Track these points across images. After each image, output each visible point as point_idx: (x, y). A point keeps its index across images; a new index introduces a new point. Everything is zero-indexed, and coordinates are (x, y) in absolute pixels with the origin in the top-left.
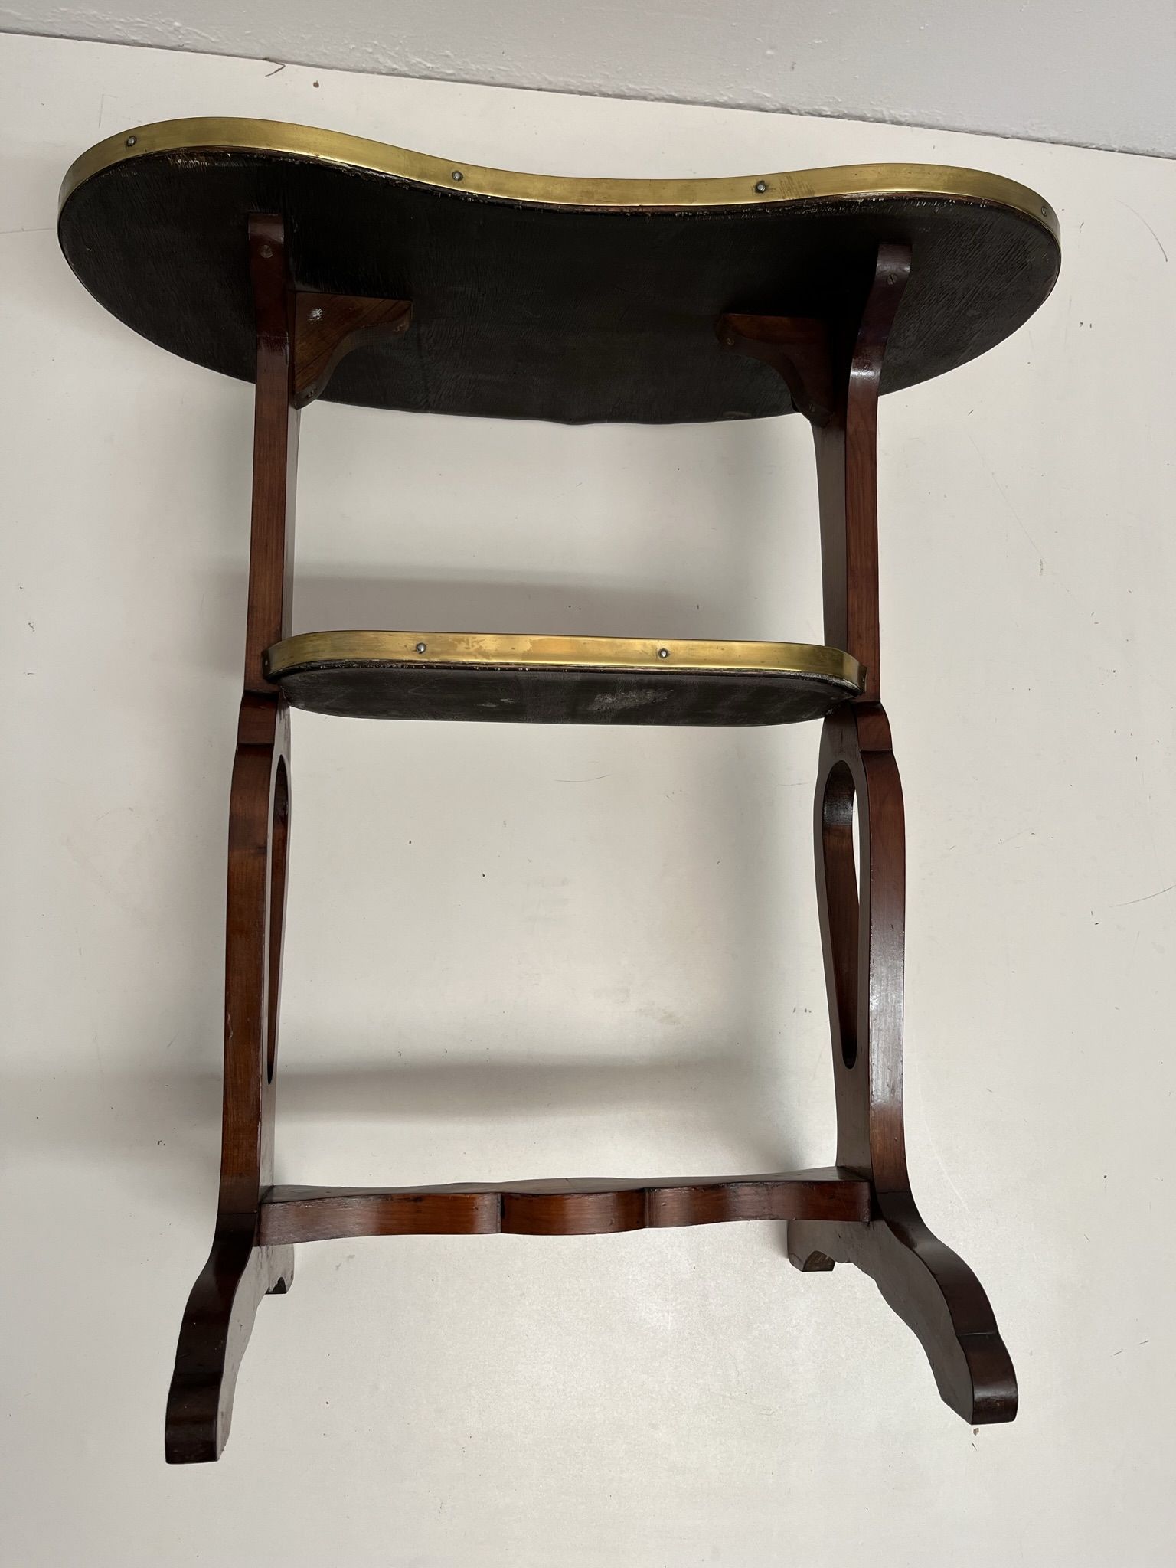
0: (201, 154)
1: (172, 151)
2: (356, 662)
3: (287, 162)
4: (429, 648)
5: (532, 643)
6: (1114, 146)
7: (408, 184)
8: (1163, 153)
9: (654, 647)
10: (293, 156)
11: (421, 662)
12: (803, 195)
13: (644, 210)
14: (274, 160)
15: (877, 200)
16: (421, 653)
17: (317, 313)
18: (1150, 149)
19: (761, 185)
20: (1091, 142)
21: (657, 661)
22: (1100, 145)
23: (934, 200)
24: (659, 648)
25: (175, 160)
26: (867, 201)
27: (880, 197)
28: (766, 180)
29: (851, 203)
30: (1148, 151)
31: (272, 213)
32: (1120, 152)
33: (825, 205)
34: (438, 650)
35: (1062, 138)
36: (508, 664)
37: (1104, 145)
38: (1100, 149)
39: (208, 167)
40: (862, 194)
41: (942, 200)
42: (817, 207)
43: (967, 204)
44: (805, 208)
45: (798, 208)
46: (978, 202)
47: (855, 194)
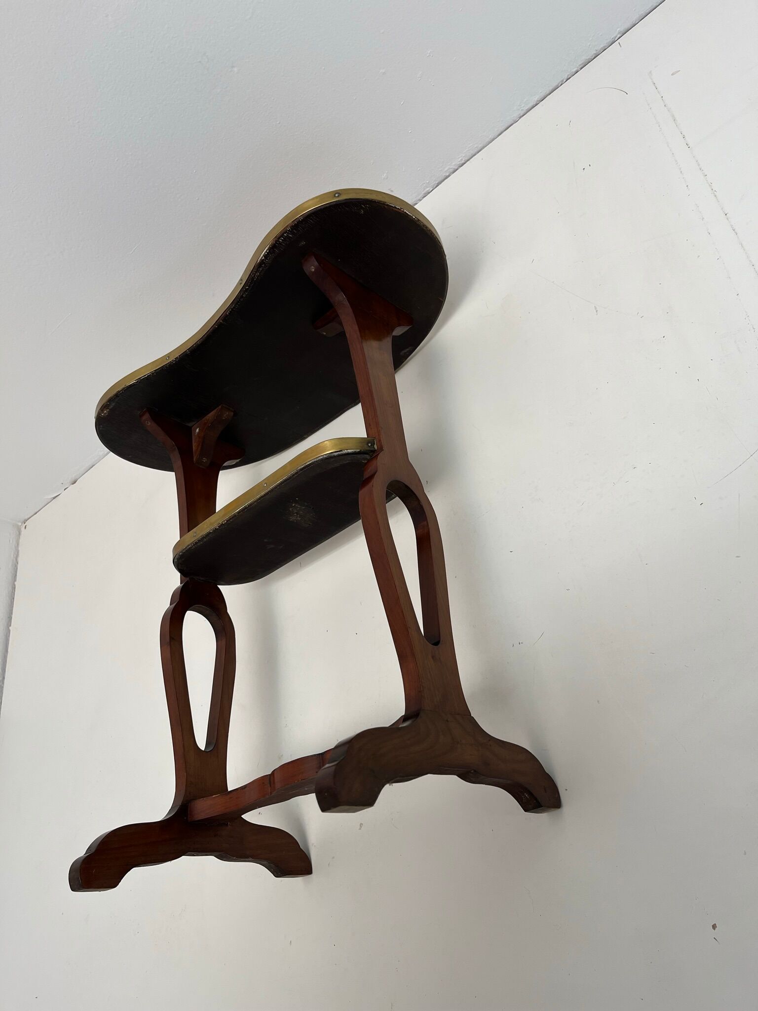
0: (104, 408)
7: (154, 373)
8: (604, 47)
12: (249, 272)
18: (594, 52)
22: (566, 77)
23: (283, 234)
25: (101, 415)
26: (265, 256)
29: (262, 261)
30: (595, 54)
32: (581, 69)
33: (258, 270)
34: (199, 532)
39: (109, 411)
40: (262, 255)
41: (285, 231)
42: (256, 272)
43: (295, 225)
44: (254, 276)
45: (253, 279)
46: (298, 220)
47: (260, 258)
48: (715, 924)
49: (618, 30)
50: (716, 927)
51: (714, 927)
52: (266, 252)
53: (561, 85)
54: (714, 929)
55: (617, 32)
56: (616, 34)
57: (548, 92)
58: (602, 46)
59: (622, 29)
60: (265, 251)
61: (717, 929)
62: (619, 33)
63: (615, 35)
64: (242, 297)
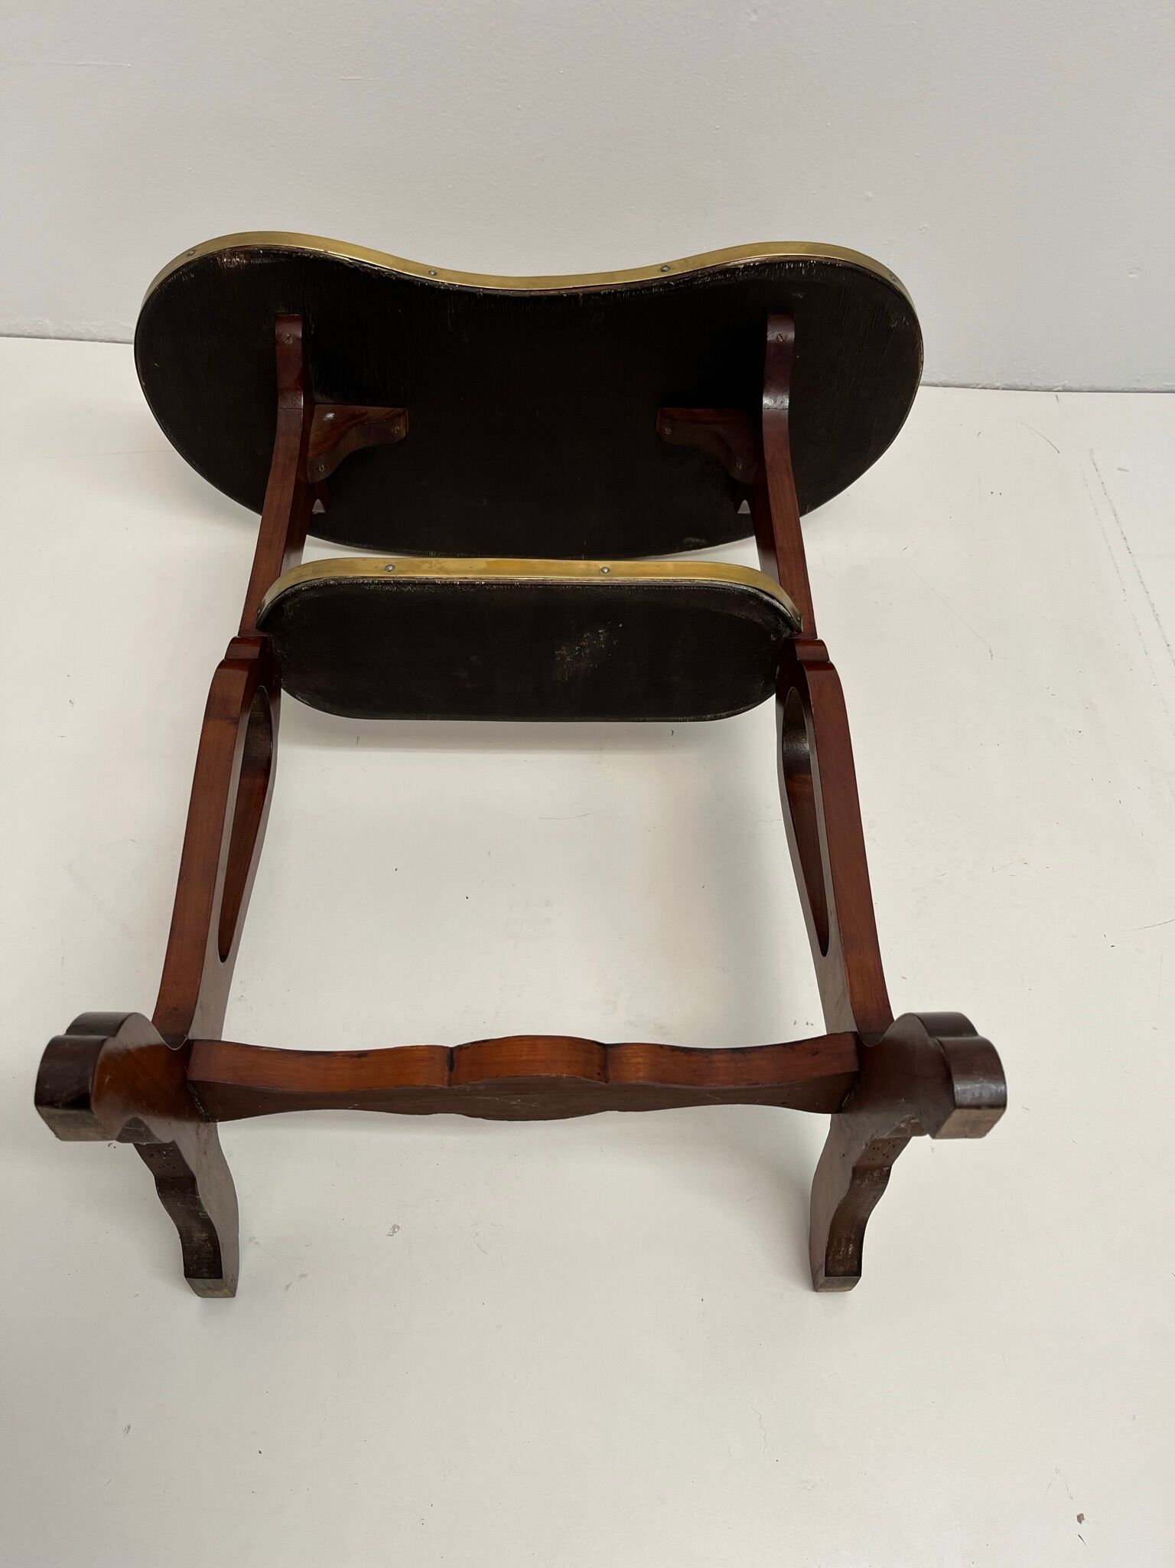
0: (241, 252)
1: (220, 252)
2: (332, 580)
3: (304, 256)
4: (397, 568)
5: (487, 563)
6: (997, 384)
7: (395, 275)
8: (1040, 387)
9: (595, 566)
10: (308, 252)
11: (390, 577)
12: (696, 267)
13: (577, 291)
14: (294, 256)
15: (754, 265)
16: (390, 571)
17: (331, 416)
18: (1028, 384)
19: (663, 268)
20: (977, 382)
21: (599, 575)
22: (984, 384)
23: (799, 262)
24: (601, 567)
25: (222, 260)
26: (747, 267)
27: (756, 262)
28: (669, 265)
29: (734, 270)
30: (1027, 386)
31: (294, 313)
32: (1003, 389)
33: (715, 274)
34: (403, 569)
35: (951, 381)
36: (466, 578)
37: (988, 384)
38: (986, 388)
39: (247, 265)
40: (742, 262)
41: (805, 261)
42: (710, 275)
43: (826, 264)
44: (700, 278)
45: (695, 279)
46: (834, 262)
47: (736, 263)
48: (1082, 1515)
49: (1066, 382)
50: (1084, 1519)
51: (1080, 1518)
52: (754, 262)
53: (973, 388)
54: (1080, 1522)
55: (1062, 384)
56: (1059, 384)
57: (957, 384)
58: (1039, 384)
59: (1068, 384)
60: (754, 260)
61: (1083, 1522)
62: (1064, 386)
63: (1056, 384)
64: (650, 288)
